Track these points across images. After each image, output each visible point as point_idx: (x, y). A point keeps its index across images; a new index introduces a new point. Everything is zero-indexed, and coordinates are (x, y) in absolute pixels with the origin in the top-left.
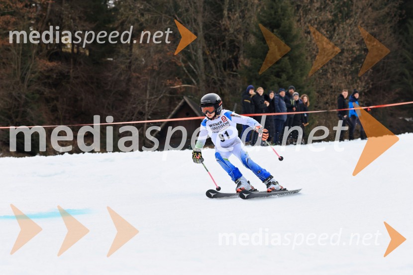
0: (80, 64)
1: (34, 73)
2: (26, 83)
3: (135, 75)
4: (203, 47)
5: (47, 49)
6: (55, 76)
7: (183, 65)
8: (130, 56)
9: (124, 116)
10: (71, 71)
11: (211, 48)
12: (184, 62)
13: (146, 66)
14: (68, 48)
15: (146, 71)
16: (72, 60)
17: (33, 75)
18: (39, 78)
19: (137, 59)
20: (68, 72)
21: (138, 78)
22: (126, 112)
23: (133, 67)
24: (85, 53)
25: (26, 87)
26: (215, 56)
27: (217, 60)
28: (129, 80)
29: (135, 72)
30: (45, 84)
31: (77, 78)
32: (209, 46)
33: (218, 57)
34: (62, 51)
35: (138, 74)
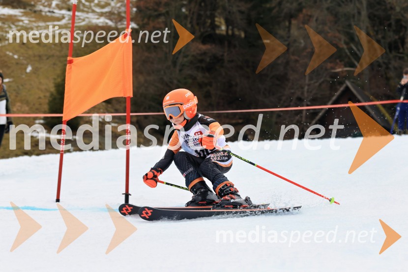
0: (235, 46)
1: (186, 56)
2: (178, 68)
3: (293, 58)
4: (367, 28)
5: (200, 31)
6: (208, 60)
7: (345, 47)
8: (289, 37)
9: (282, 102)
10: (226, 54)
11: (376, 28)
12: (347, 43)
13: (305, 48)
14: (222, 30)
15: (305, 54)
16: (226, 43)
17: (185, 59)
18: (191, 62)
19: (295, 41)
20: (223, 55)
21: (297, 61)
22: (284, 98)
23: (292, 49)
24: (240, 35)
25: (177, 71)
26: (380, 36)
27: (382, 41)
28: (287, 63)
29: (293, 54)
30: (197, 68)
31: (232, 61)
32: (373, 26)
33: (383, 38)
34: (216, 34)
35: (296, 58)
